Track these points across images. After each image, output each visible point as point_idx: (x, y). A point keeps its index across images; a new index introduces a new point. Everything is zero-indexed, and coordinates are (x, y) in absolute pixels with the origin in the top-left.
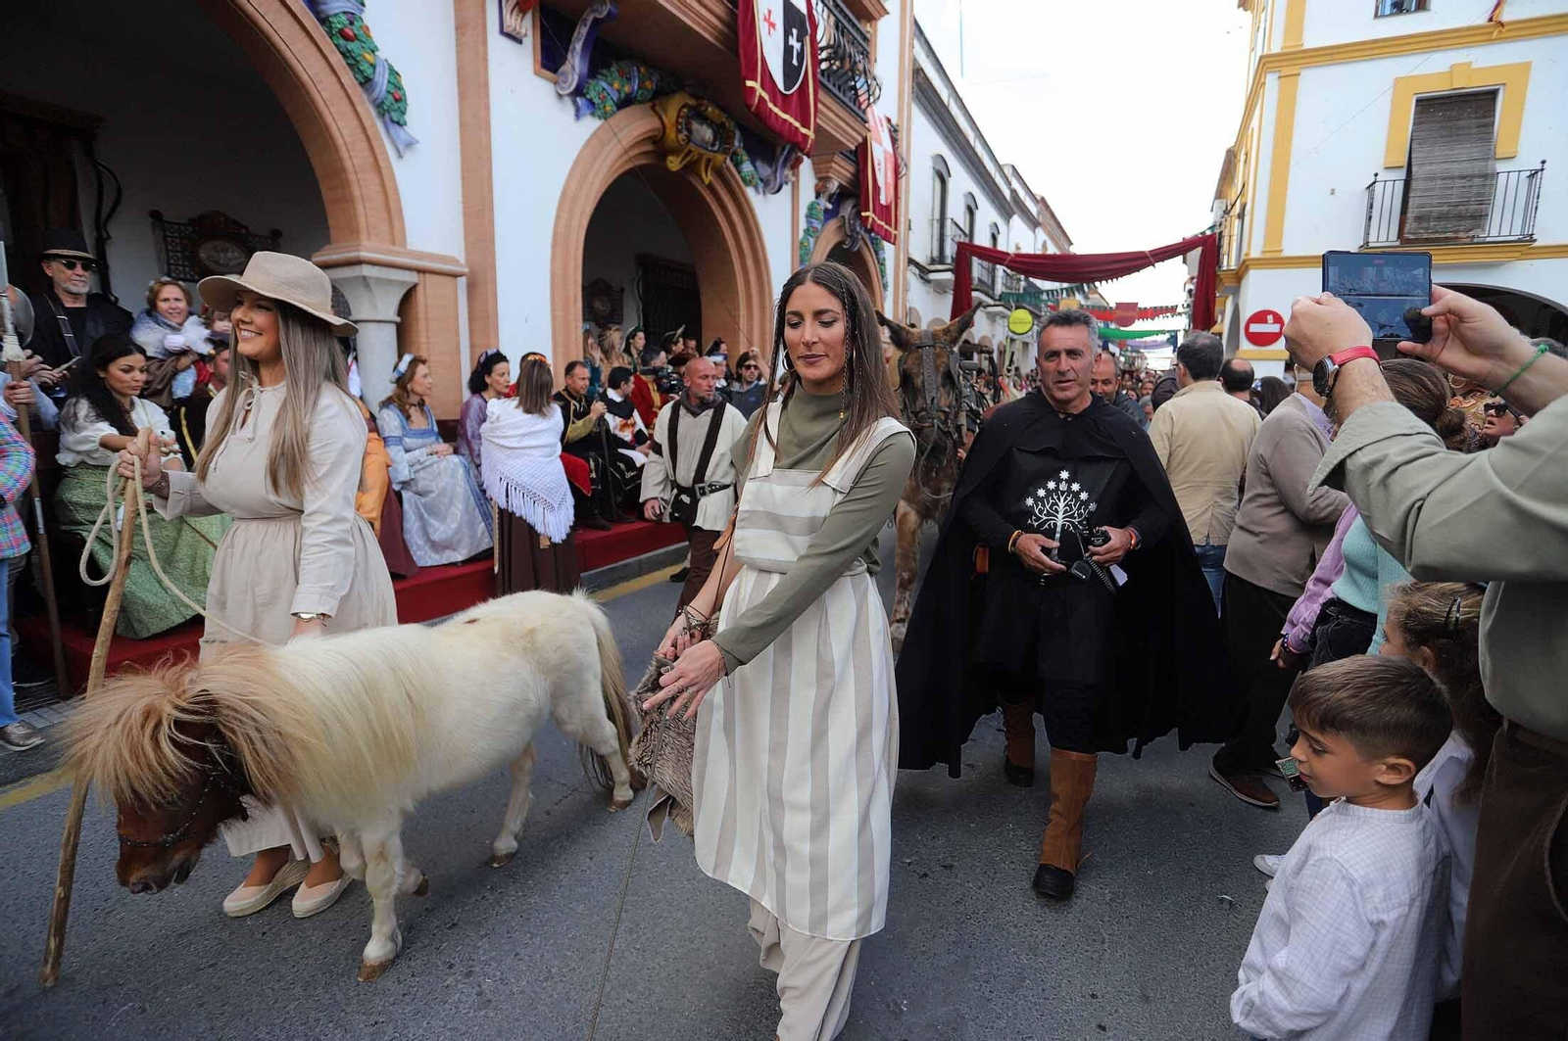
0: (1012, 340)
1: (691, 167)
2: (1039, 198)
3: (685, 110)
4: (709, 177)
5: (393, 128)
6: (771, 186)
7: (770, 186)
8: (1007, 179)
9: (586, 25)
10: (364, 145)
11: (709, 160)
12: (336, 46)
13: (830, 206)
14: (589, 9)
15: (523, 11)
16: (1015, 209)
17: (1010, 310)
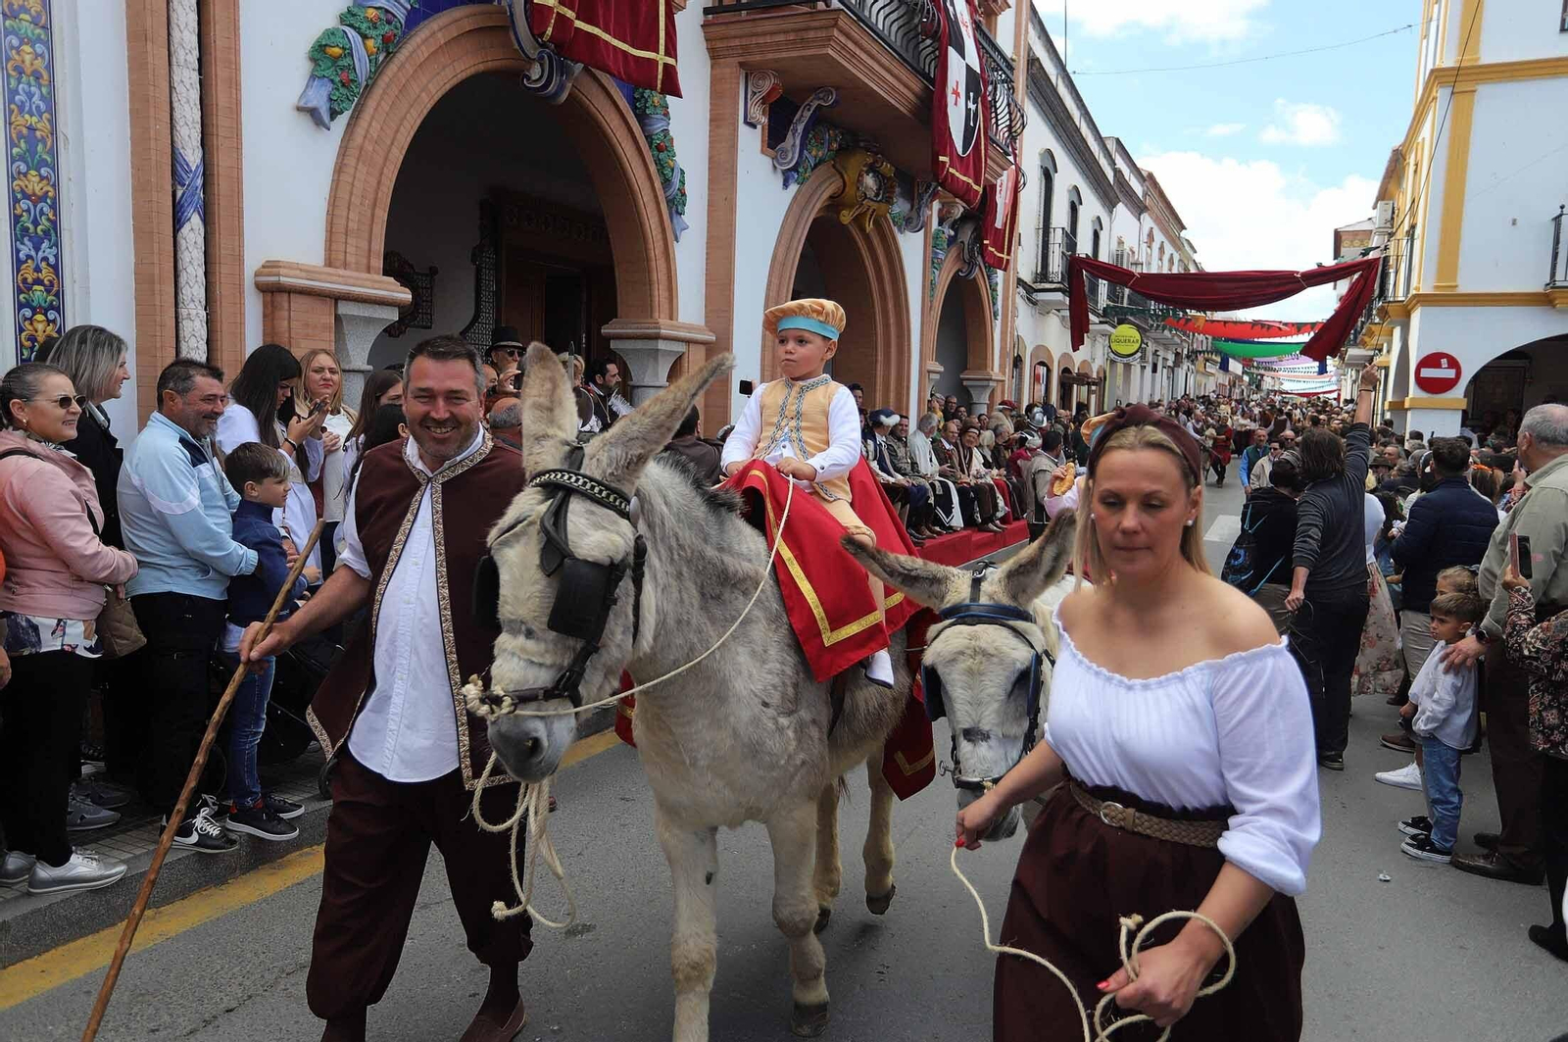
0: (1113, 362)
1: (858, 220)
2: (1145, 174)
3: (865, 169)
4: (870, 227)
5: (676, 218)
6: (915, 222)
7: (911, 223)
8: (1112, 159)
9: (809, 110)
10: (660, 236)
11: (874, 210)
12: (653, 155)
13: (952, 233)
14: (814, 96)
15: (763, 103)
16: (1120, 196)
17: (1114, 327)
